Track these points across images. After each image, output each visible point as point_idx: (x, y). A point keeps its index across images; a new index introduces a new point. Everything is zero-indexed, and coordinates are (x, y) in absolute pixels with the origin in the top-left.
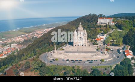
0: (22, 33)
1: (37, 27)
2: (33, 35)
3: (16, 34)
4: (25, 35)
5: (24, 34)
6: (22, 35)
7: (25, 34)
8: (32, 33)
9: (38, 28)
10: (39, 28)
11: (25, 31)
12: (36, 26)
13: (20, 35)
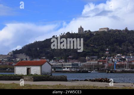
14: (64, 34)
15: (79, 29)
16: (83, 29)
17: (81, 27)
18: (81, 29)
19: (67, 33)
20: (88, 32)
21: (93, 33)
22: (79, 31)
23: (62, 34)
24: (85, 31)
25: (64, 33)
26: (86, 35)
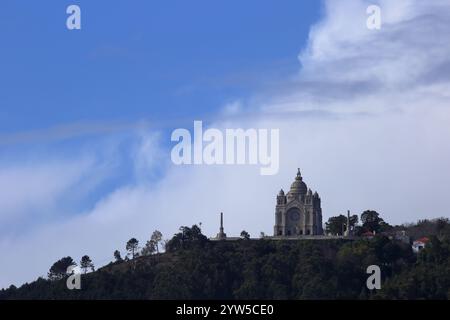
14: (151, 245)
15: (282, 199)
16: (316, 200)
17: (300, 186)
18: (298, 202)
19: (177, 238)
20: (361, 230)
21: (403, 237)
22: (279, 215)
23: (133, 242)
24: (338, 223)
25: (157, 235)
26: (342, 253)
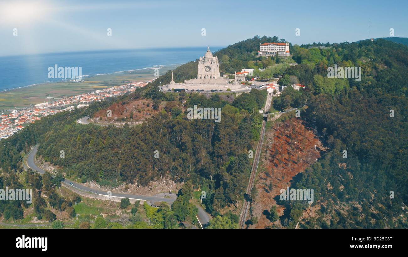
0: (95, 86)
1: (133, 73)
2: (124, 90)
3: (80, 89)
4: (104, 91)
5: (101, 89)
6: (98, 91)
7: (104, 88)
8: (121, 87)
9: (137, 75)
10: (140, 75)
11: (102, 81)
12: (130, 71)
13: (90, 91)
